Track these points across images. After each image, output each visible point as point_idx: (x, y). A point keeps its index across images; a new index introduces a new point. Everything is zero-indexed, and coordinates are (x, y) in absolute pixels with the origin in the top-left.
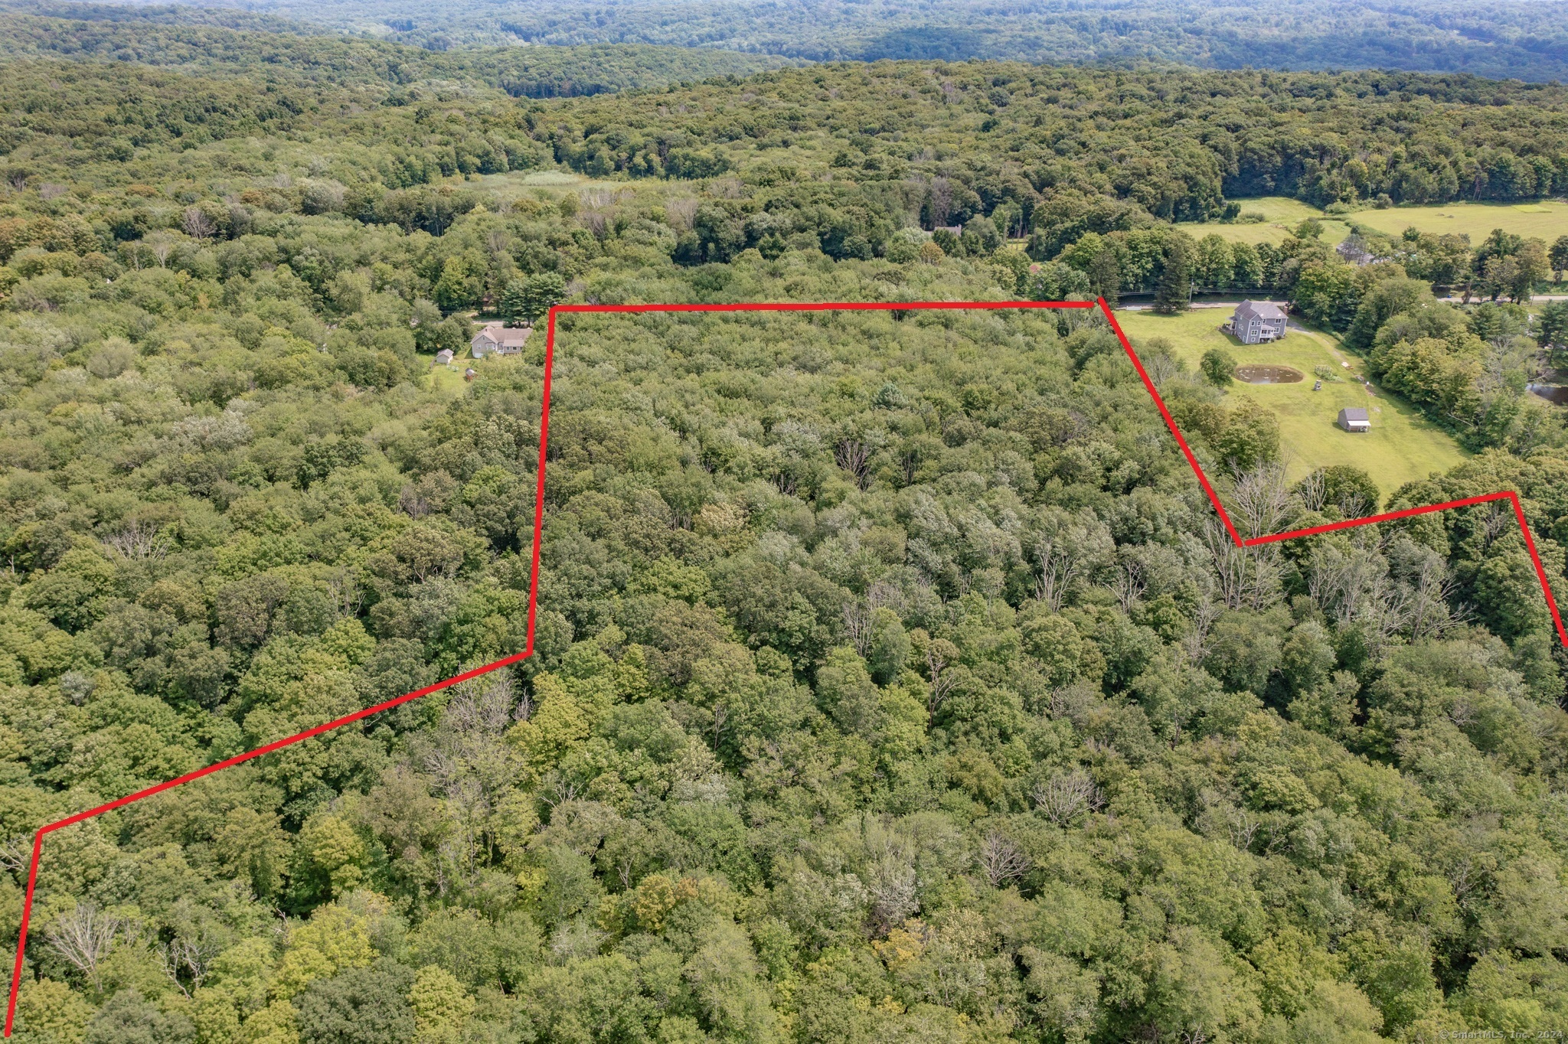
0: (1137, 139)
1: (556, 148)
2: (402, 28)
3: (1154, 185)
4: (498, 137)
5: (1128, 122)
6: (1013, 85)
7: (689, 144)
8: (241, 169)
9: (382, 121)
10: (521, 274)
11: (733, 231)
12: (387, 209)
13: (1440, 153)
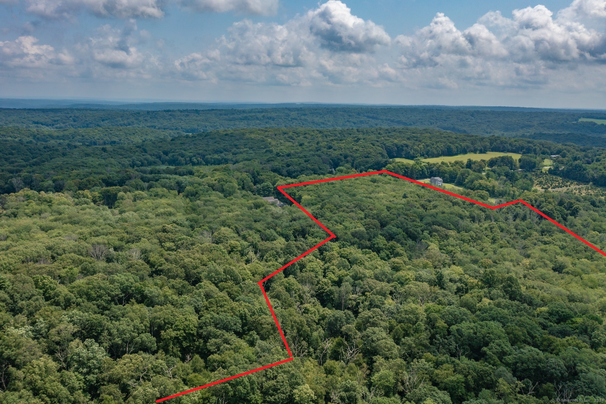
13: (433, 145)
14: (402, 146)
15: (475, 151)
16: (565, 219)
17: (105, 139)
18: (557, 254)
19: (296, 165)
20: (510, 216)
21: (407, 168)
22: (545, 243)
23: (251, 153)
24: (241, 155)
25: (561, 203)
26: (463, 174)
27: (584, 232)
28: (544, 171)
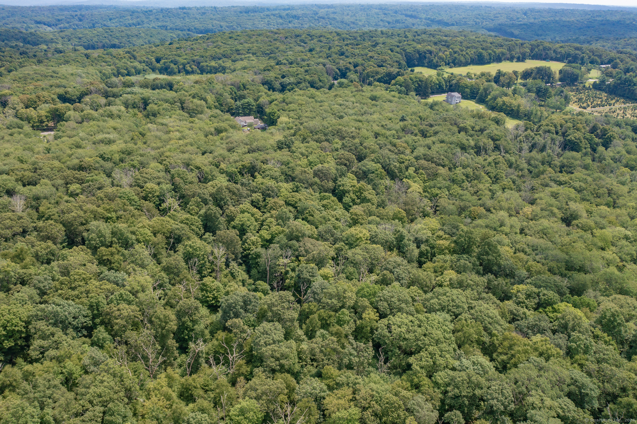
0: (370, 51)
1: (148, 66)
7: (206, 61)
10: (232, 100)
13: (462, 51)
14: (425, 53)
15: (511, 59)
16: (594, 150)
17: (104, 41)
18: (570, 199)
19: (292, 76)
20: (526, 146)
21: (420, 81)
22: (560, 183)
23: (253, 60)
24: (241, 62)
25: (593, 130)
26: (486, 90)
27: (613, 168)
28: (587, 85)
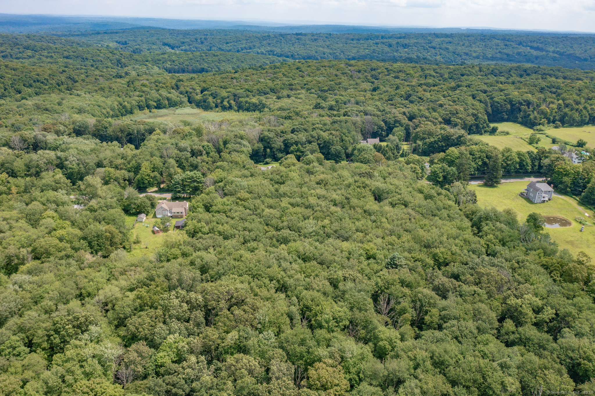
0: (444, 97)
1: (189, 98)
2: (123, 44)
3: (460, 118)
4: (164, 93)
5: (436, 88)
6: (379, 71)
7: (247, 96)
8: (47, 110)
9: (113, 86)
10: (179, 170)
11: (278, 143)
12: (113, 131)
21: (487, 156)
